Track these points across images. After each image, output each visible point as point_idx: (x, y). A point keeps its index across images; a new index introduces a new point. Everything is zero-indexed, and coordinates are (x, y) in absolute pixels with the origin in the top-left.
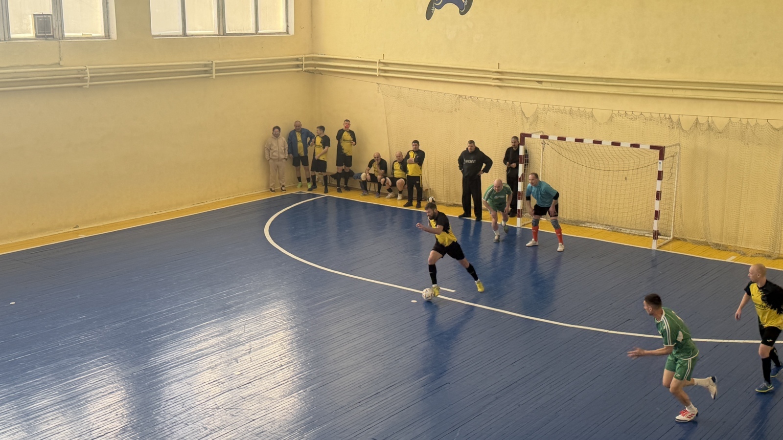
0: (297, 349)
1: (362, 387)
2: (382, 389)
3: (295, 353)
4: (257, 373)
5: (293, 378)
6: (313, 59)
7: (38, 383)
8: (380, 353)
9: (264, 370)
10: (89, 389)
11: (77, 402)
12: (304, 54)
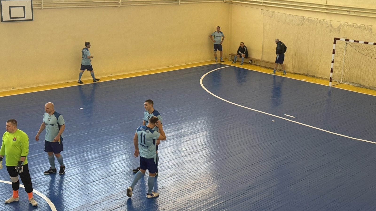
0: (213, 140)
1: (245, 161)
2: (255, 163)
3: (212, 142)
4: (194, 150)
5: (211, 154)
7: (92, 146)
8: (254, 145)
9: (197, 149)
10: (115, 151)
11: (109, 157)
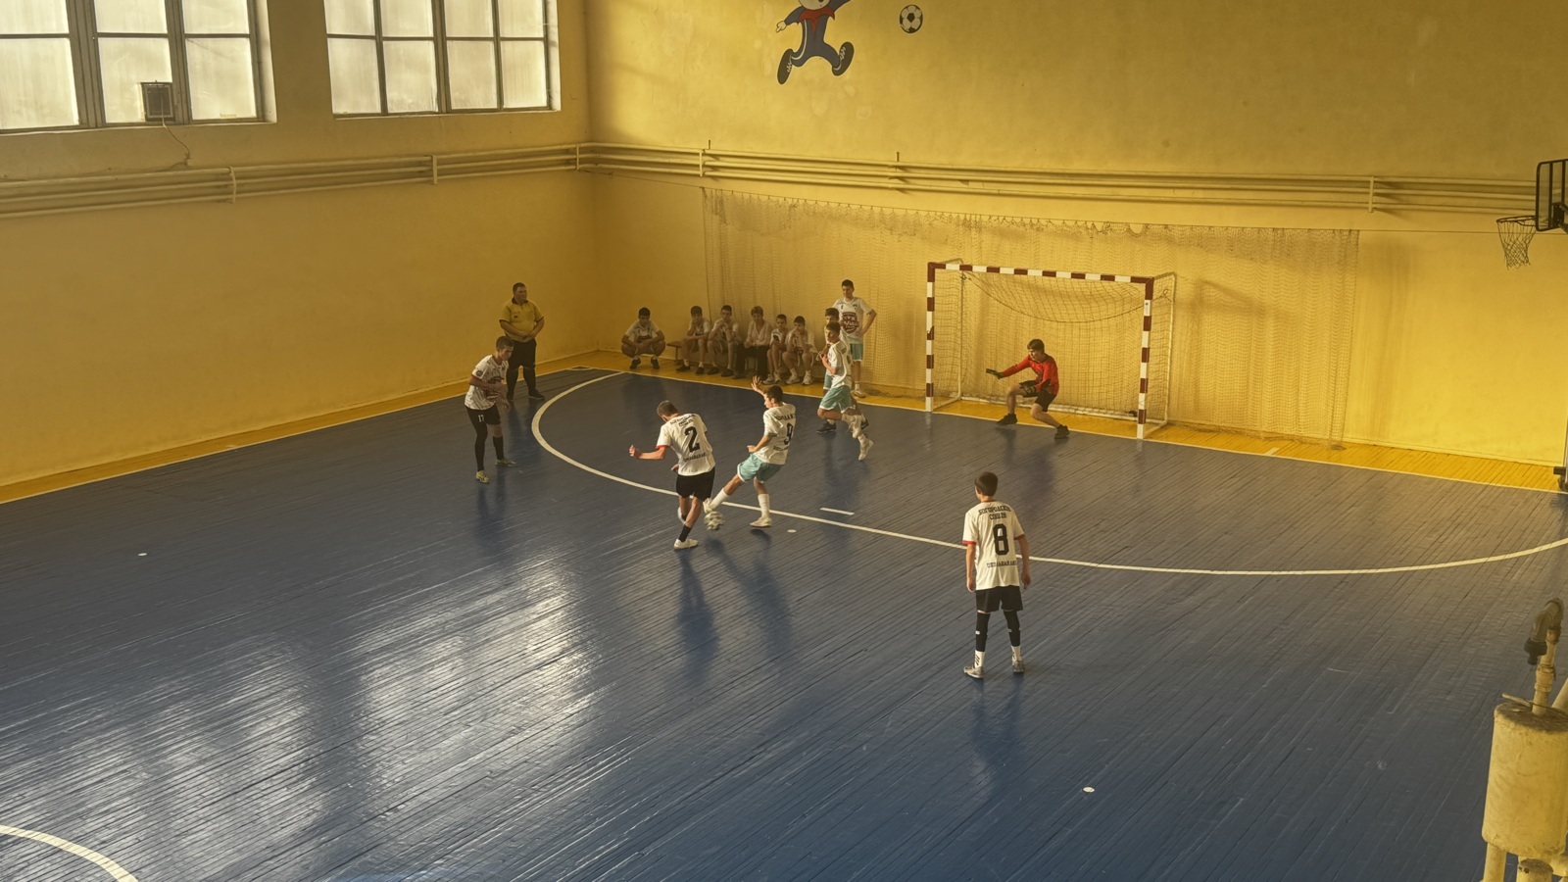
6: (592, 150)
12: (579, 143)
